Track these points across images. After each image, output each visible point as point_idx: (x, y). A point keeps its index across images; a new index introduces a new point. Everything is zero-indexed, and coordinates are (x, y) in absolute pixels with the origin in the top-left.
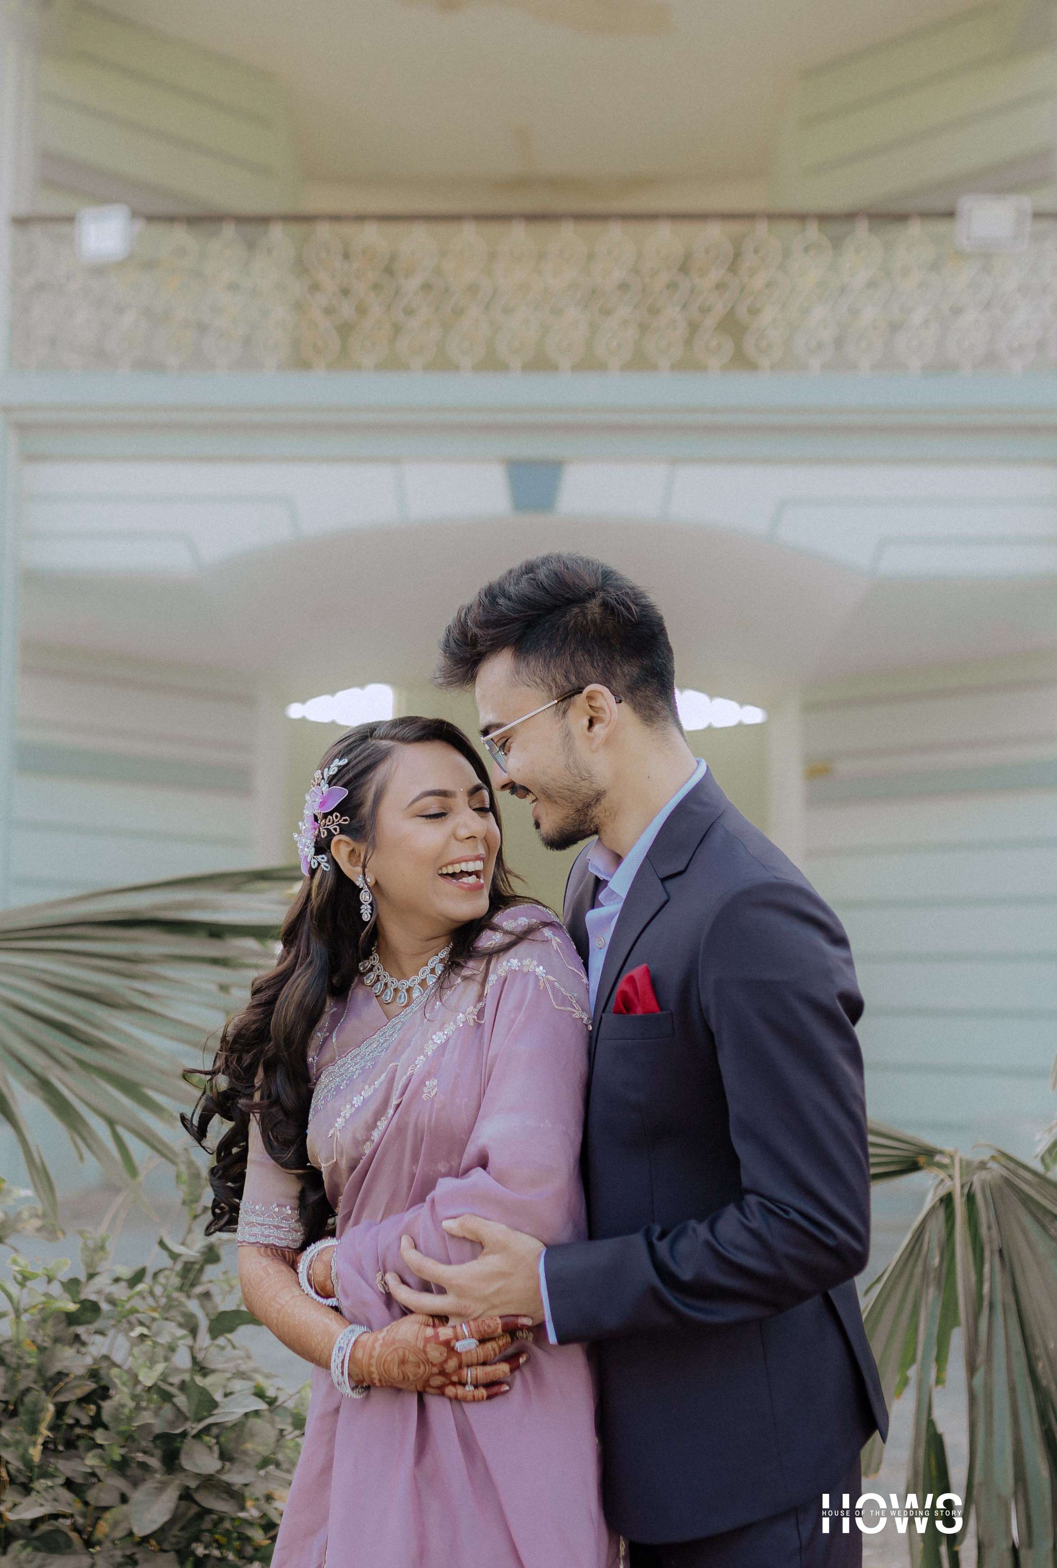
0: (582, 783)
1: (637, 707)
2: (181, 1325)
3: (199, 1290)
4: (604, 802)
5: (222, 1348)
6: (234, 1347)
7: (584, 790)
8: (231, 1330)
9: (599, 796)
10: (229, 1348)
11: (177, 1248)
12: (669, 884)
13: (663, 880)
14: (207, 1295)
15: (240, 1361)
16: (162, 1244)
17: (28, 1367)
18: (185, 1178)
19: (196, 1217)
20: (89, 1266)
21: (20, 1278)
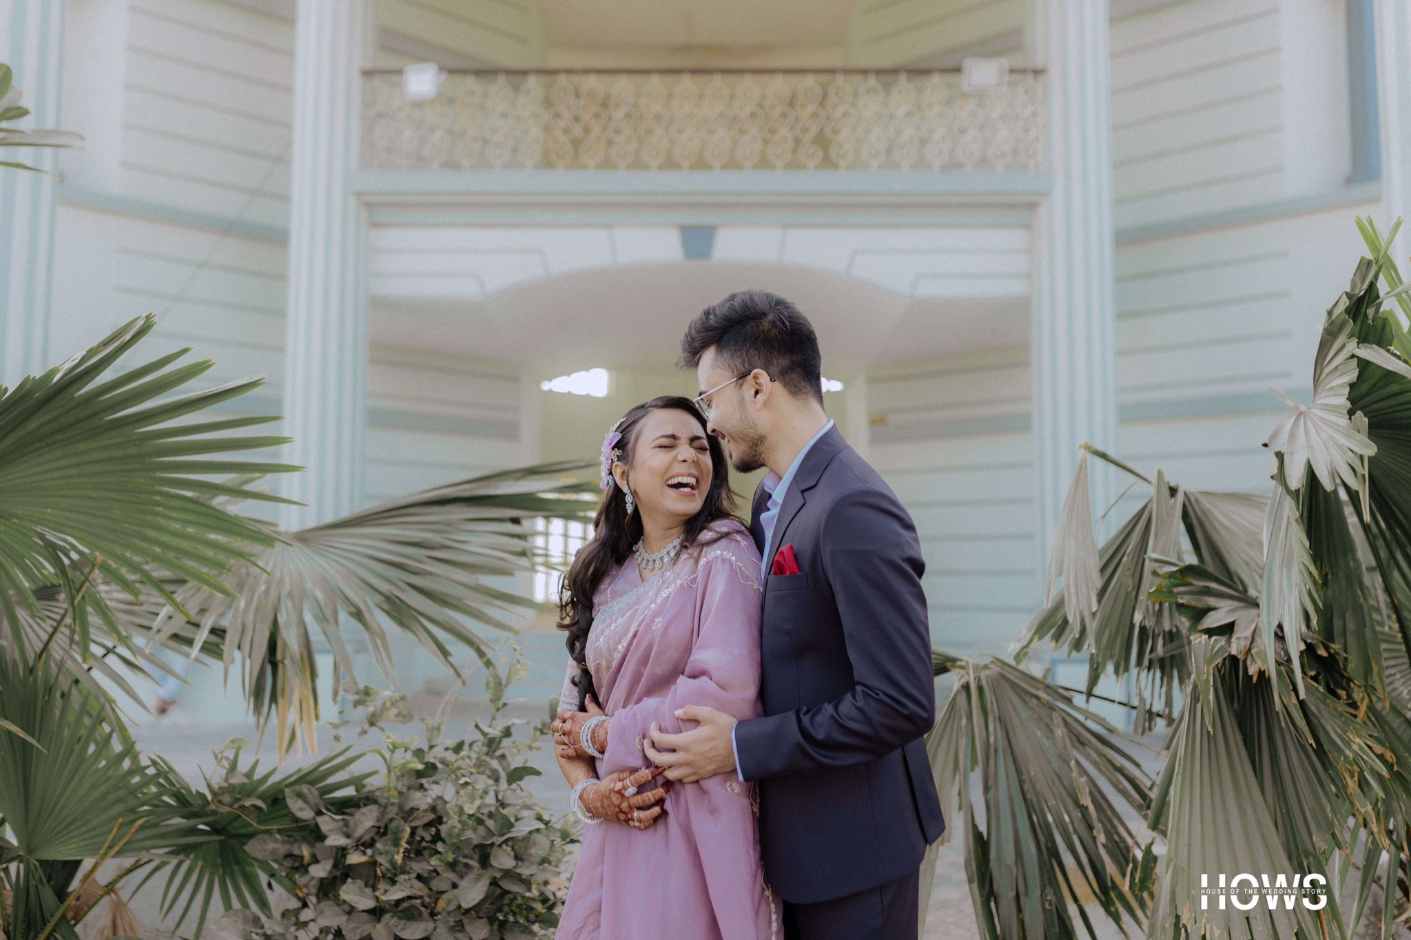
0: (750, 430)
1: (786, 385)
2: (489, 777)
3: (498, 753)
4: (767, 443)
5: (514, 791)
6: (522, 790)
7: (752, 435)
8: (521, 779)
9: (761, 439)
10: (519, 791)
11: (486, 729)
12: (806, 494)
13: (803, 492)
14: (503, 756)
15: (526, 799)
16: (477, 726)
17: (393, 804)
18: (492, 685)
19: (498, 710)
20: (429, 740)
21: (391, 747)
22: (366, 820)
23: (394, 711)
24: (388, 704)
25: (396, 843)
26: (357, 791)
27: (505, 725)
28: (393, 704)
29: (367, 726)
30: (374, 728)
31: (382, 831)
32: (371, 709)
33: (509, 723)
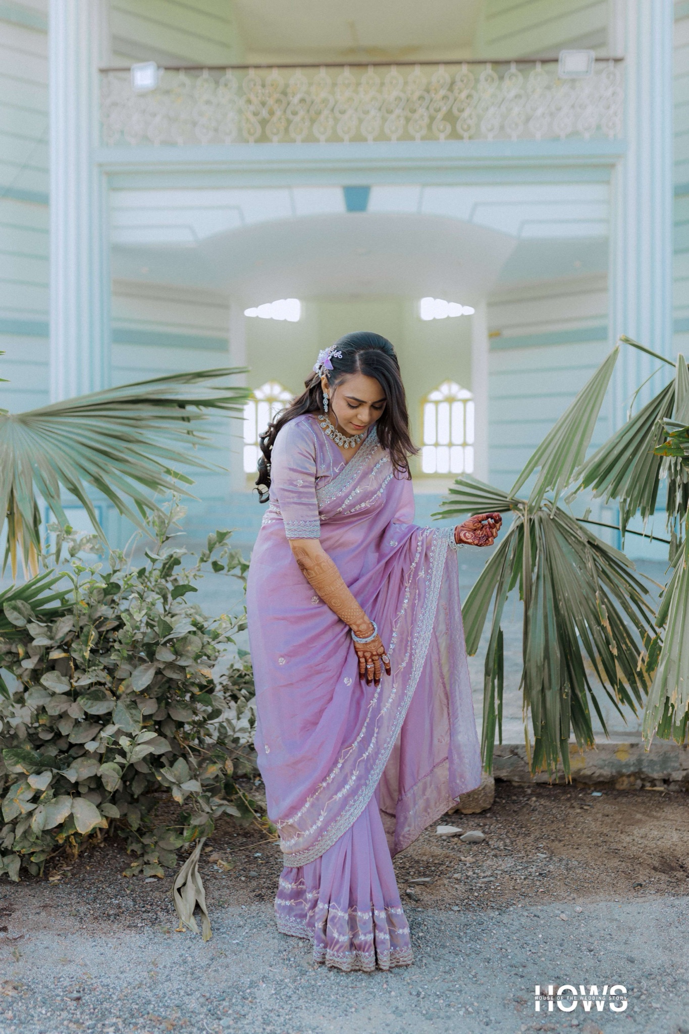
2: (158, 593)
3: (172, 578)
5: (179, 603)
6: (185, 602)
8: (182, 595)
10: (182, 603)
11: (154, 556)
14: (176, 580)
15: (187, 610)
16: (146, 554)
17: (84, 614)
18: (157, 523)
19: (163, 542)
20: (113, 567)
21: (77, 571)
22: (64, 626)
23: (89, 546)
24: (85, 541)
25: (86, 643)
26: (62, 603)
27: (169, 554)
28: (88, 541)
29: (68, 556)
30: (73, 558)
31: (78, 634)
32: (71, 544)
33: (172, 553)
